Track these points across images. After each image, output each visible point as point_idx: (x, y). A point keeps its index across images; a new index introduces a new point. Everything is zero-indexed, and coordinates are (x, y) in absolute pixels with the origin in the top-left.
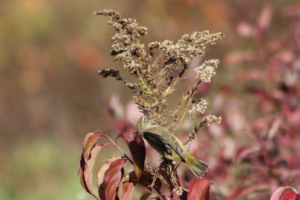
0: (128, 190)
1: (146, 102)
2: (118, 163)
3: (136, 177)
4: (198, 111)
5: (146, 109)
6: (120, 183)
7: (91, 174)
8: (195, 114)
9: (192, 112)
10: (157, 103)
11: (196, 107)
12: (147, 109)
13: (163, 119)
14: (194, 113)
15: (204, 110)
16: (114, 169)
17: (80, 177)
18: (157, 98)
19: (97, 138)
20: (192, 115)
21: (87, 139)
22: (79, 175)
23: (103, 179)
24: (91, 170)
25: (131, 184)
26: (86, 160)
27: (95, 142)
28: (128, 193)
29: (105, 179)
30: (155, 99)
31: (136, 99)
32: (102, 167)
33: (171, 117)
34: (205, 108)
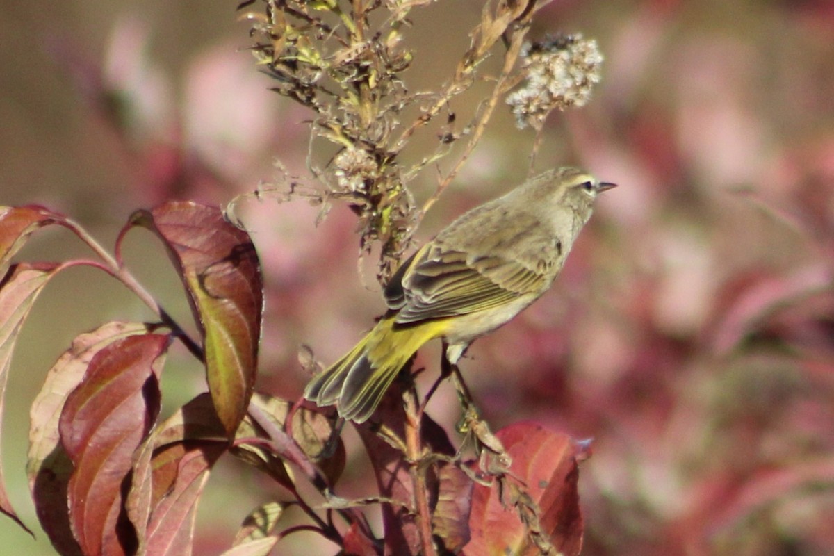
0: (181, 485)
1: (306, 44)
2: (130, 351)
3: (218, 420)
4: (556, 94)
5: (304, 80)
6: (138, 455)
8: (540, 111)
9: (530, 100)
10: (358, 46)
11: (549, 73)
12: (310, 78)
13: (387, 129)
14: (536, 103)
15: (584, 92)
16: (109, 382)
18: (359, 26)
19: (27, 232)
20: (526, 116)
23: (57, 436)
25: (197, 457)
27: (15, 251)
28: (177, 501)
29: (67, 434)
30: (352, 25)
31: (255, 27)
32: (51, 374)
33: (425, 118)
34: (594, 78)
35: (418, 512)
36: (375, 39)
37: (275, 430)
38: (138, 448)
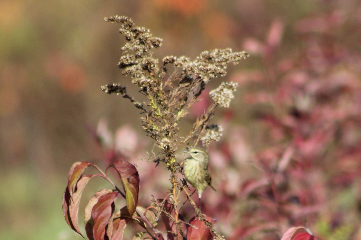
0: (120, 227)
1: (155, 125)
2: (108, 196)
3: (128, 212)
4: (212, 138)
5: (154, 133)
6: (109, 220)
7: (77, 209)
8: (208, 142)
9: (206, 140)
10: (167, 126)
11: (210, 134)
12: (156, 133)
13: (173, 146)
14: (207, 140)
15: (219, 138)
16: (103, 203)
17: (65, 212)
19: (85, 168)
20: (205, 143)
21: (73, 169)
22: (64, 210)
23: (91, 216)
24: (77, 205)
25: (123, 221)
26: (71, 193)
27: (82, 172)
28: (119, 231)
29: (93, 215)
30: (166, 121)
31: (143, 121)
32: (90, 201)
33: (182, 143)
34: (221, 135)
35: (177, 235)
36: (171, 125)
37: (142, 215)
38: (109, 219)
